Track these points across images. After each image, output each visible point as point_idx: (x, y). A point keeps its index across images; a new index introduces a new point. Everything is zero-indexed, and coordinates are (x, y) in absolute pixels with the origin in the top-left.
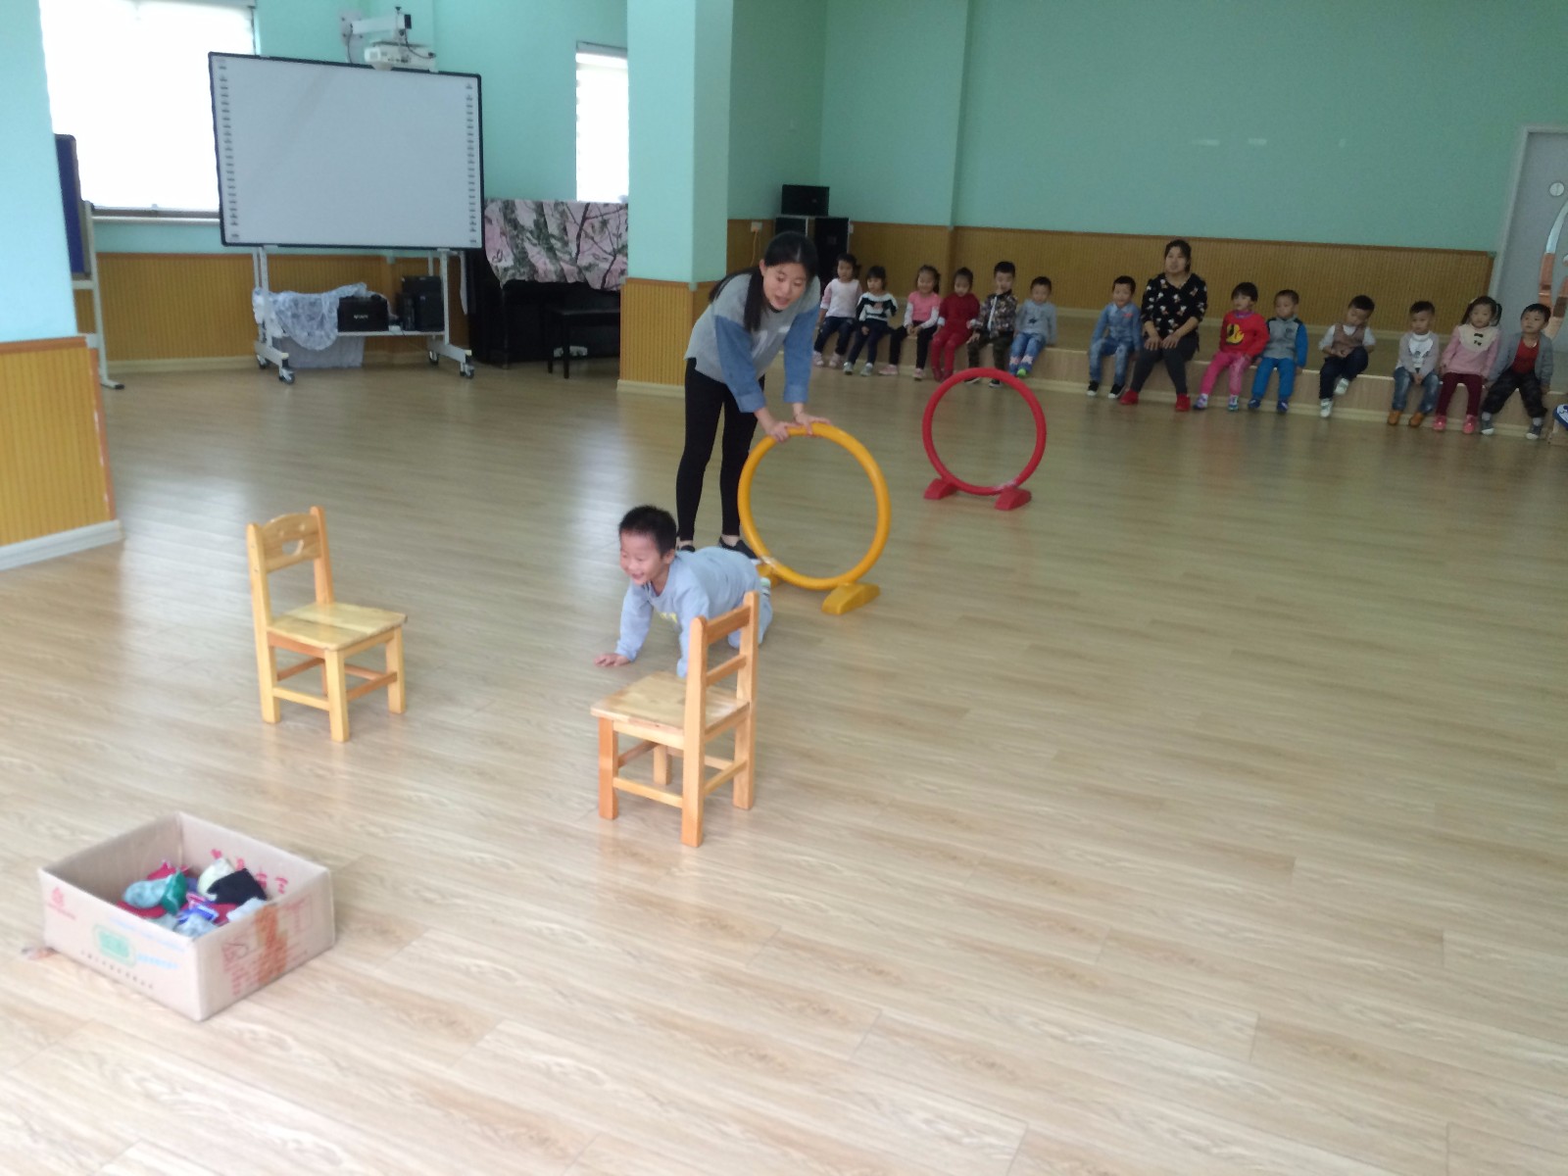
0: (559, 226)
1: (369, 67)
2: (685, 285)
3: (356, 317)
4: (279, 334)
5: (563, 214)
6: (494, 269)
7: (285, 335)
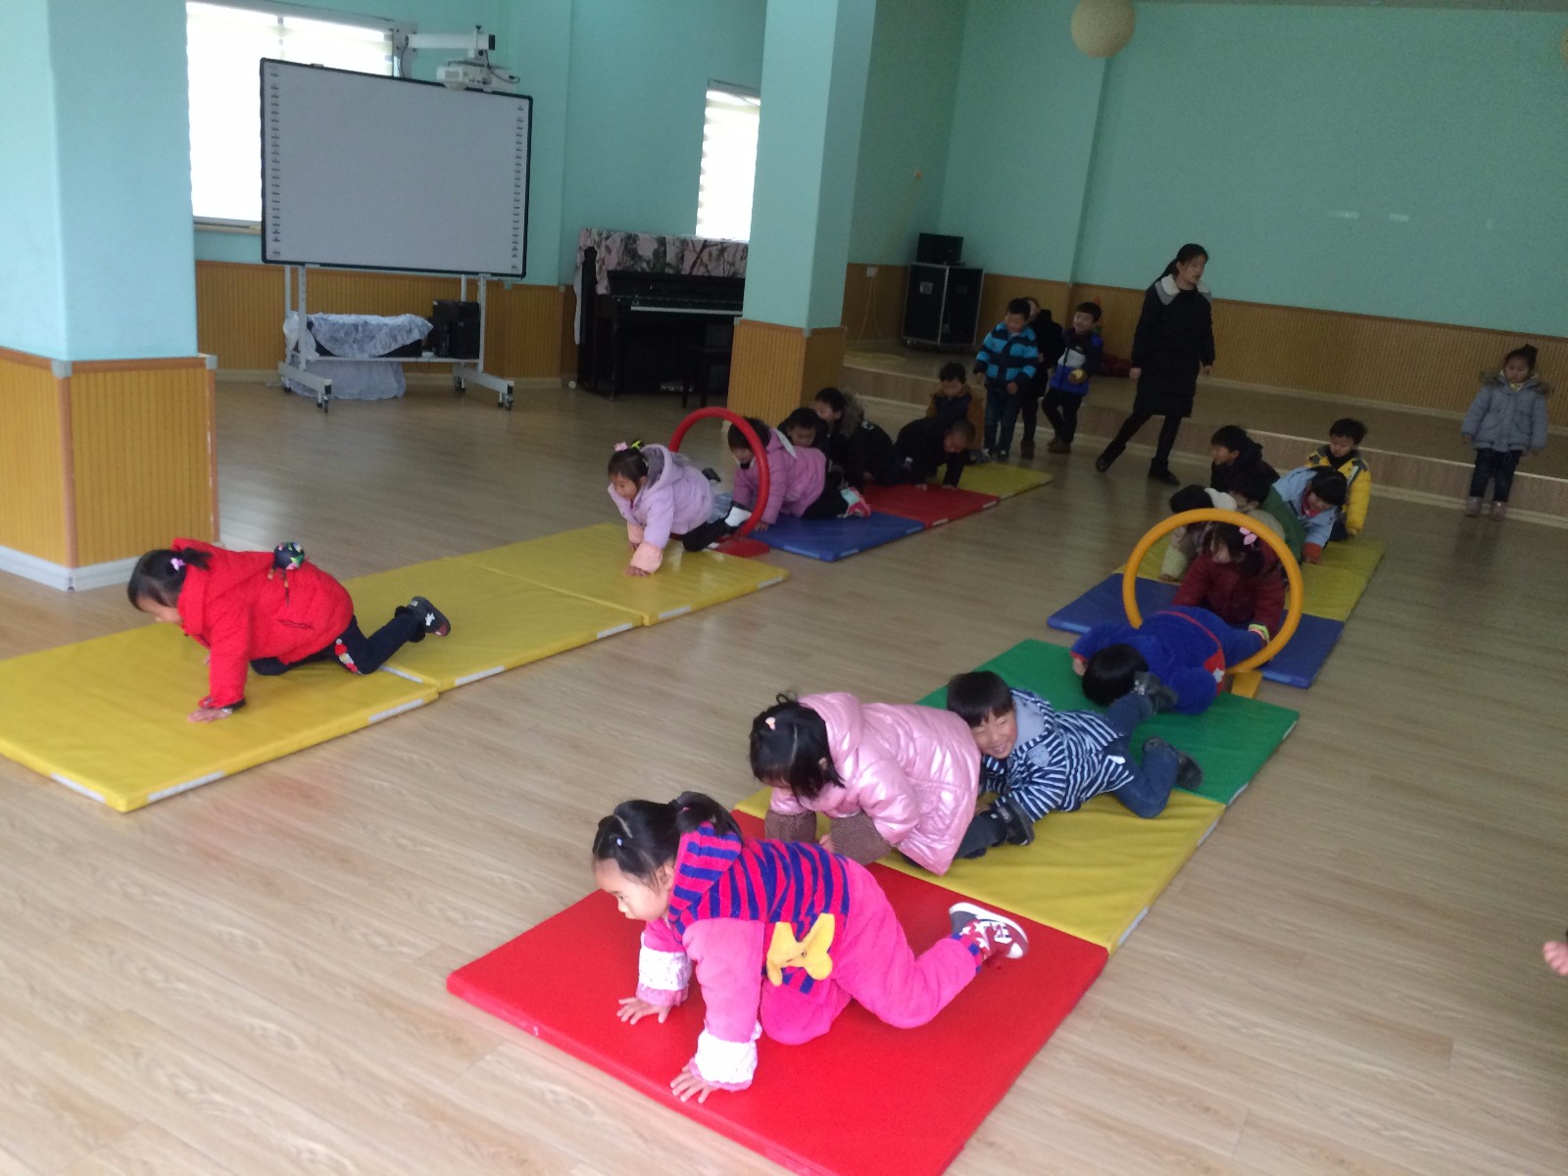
2: (799, 331)
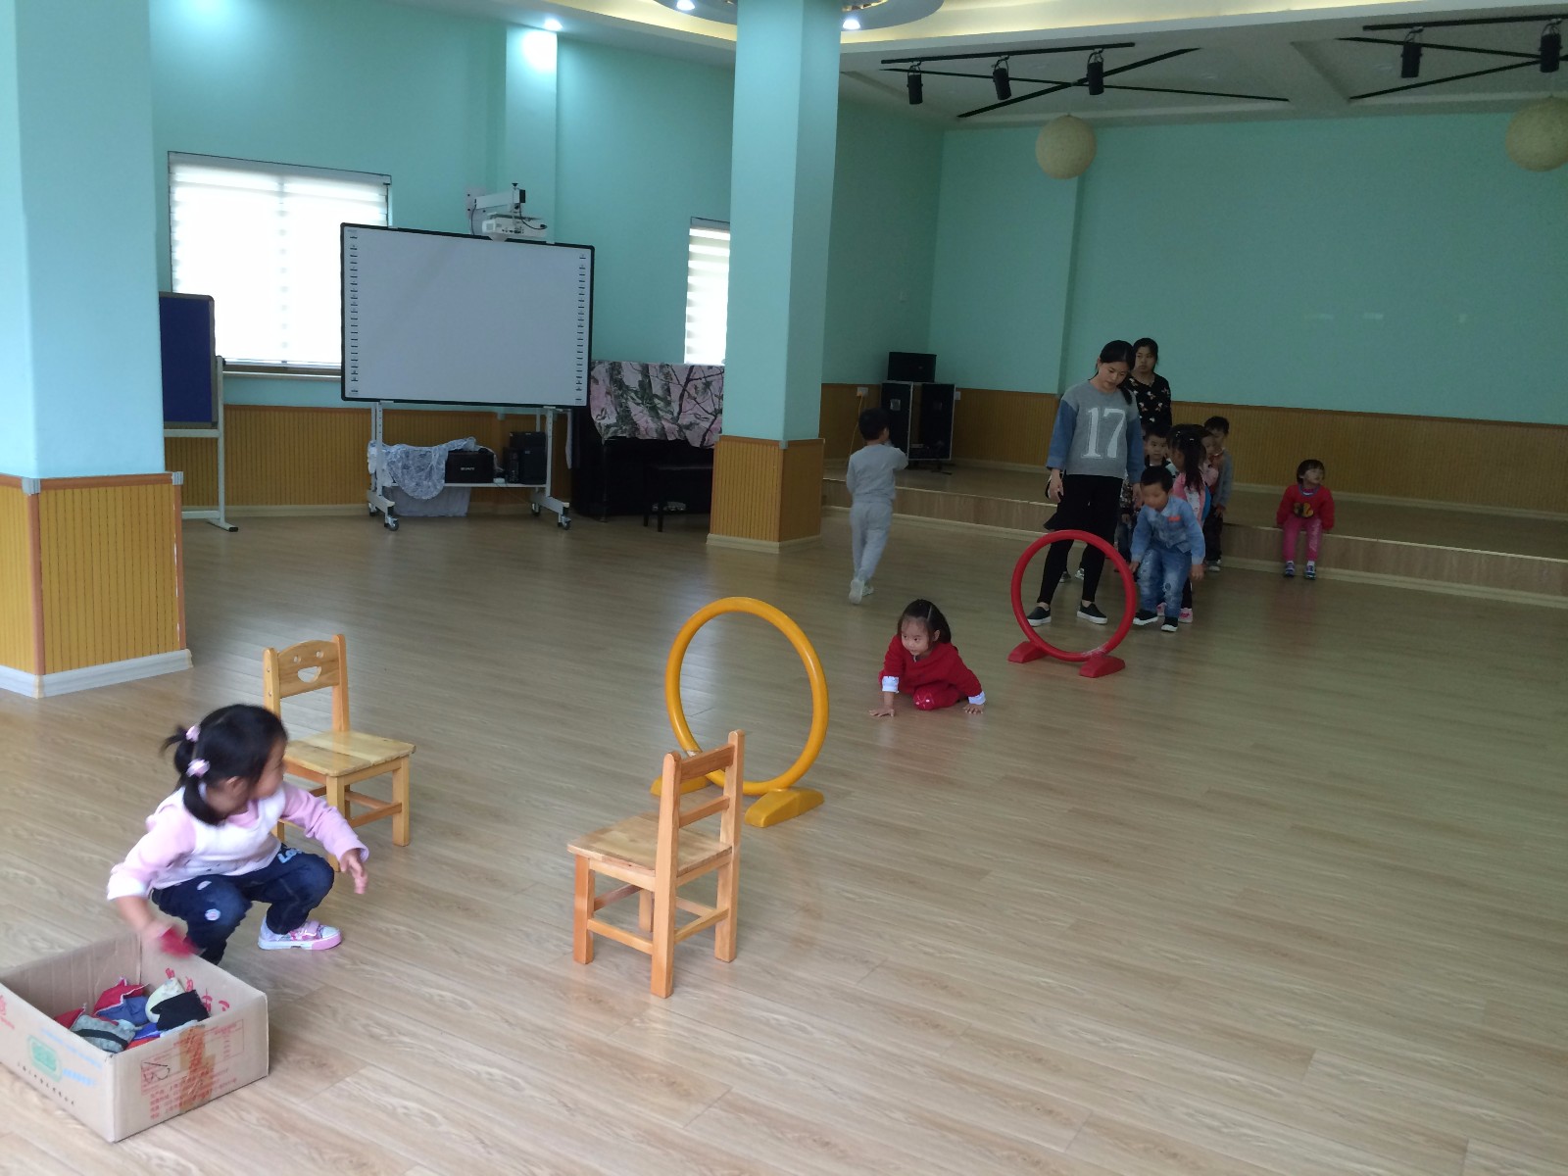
0: (663, 388)
1: (487, 238)
2: (775, 443)
3: (462, 469)
4: (389, 483)
5: (667, 375)
6: (597, 425)
7: (395, 485)
